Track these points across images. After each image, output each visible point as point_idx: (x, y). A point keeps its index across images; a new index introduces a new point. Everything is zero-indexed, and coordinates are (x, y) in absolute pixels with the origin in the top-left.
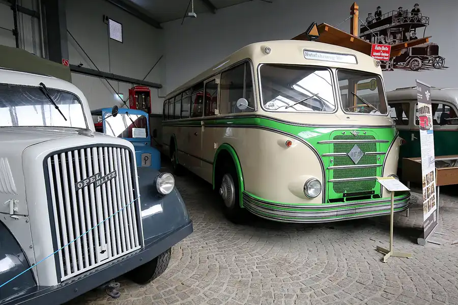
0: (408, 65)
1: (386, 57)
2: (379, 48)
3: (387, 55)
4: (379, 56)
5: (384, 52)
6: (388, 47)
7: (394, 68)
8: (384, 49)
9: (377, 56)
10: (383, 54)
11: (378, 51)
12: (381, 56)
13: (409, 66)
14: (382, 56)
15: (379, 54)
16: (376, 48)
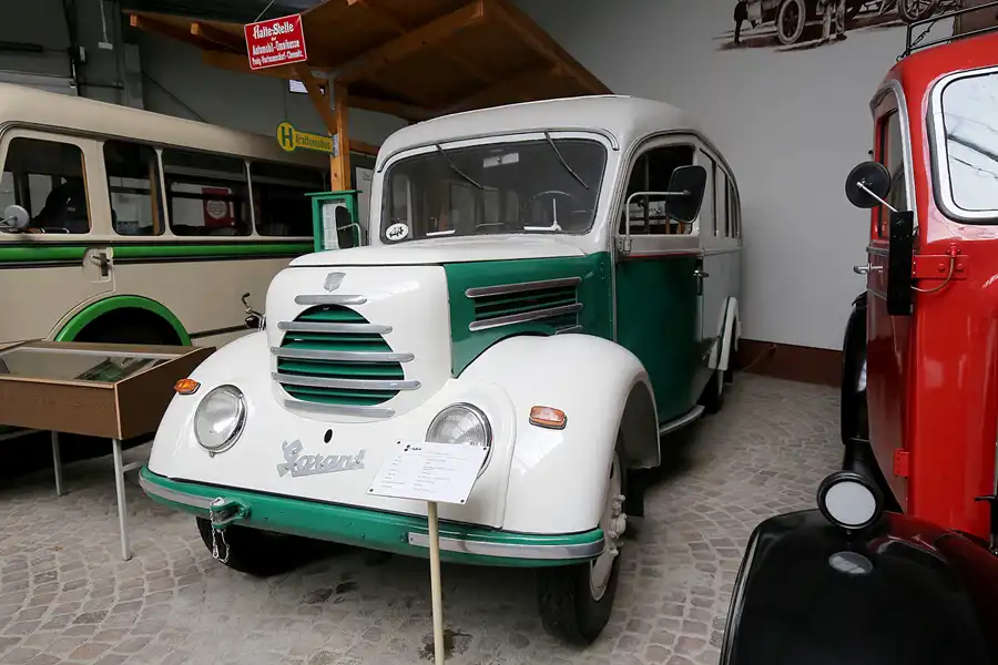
0: (892, 7)
1: (293, 50)
2: (266, 32)
3: (297, 43)
4: (271, 54)
5: (281, 38)
6: (291, 21)
7: (847, 29)
8: (278, 29)
9: (265, 55)
10: (281, 46)
11: (263, 42)
12: (276, 53)
13: (896, 10)
14: (282, 52)
15: (269, 48)
16: (258, 34)
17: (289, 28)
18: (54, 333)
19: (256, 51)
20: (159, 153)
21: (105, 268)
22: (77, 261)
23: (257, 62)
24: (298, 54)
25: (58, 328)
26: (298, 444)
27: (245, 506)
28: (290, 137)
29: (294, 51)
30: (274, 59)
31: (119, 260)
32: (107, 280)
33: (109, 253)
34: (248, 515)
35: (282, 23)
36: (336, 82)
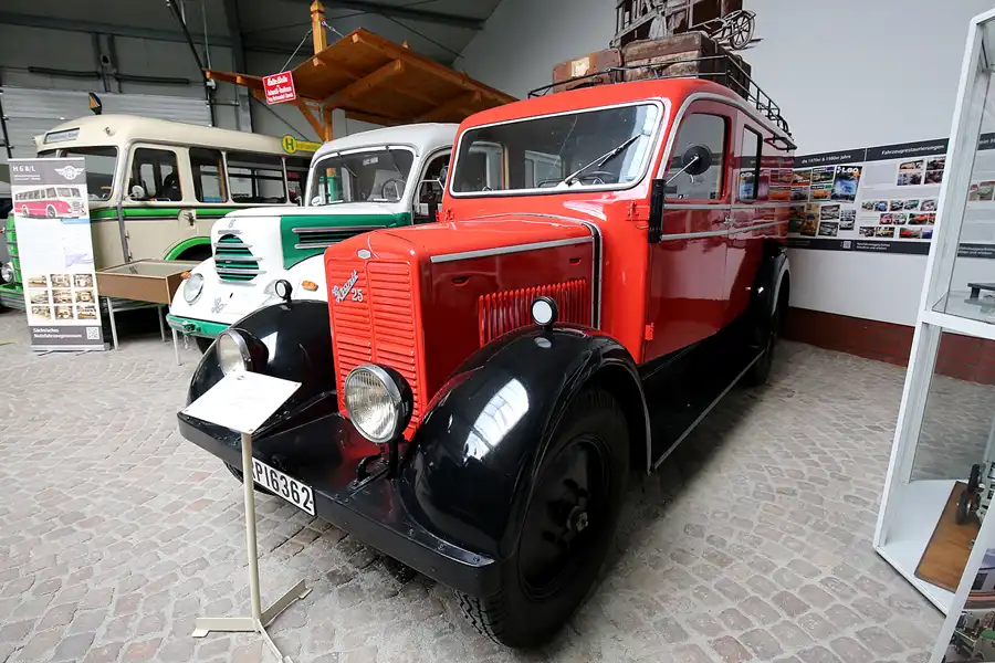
2: (274, 82)
3: (290, 89)
4: (277, 95)
5: (282, 85)
6: (286, 75)
8: (280, 80)
9: (274, 96)
10: (282, 90)
11: (273, 88)
12: (279, 94)
14: (282, 94)
15: (276, 92)
16: (271, 83)
17: (285, 80)
18: (164, 255)
19: (271, 93)
20: (224, 154)
21: (191, 221)
22: (175, 217)
23: (270, 99)
24: (291, 95)
25: (166, 253)
26: (220, 299)
27: (197, 326)
28: (292, 144)
29: (288, 93)
30: (280, 98)
31: (200, 217)
32: (194, 227)
33: (194, 212)
34: (199, 330)
35: (281, 76)
36: (324, 108)
